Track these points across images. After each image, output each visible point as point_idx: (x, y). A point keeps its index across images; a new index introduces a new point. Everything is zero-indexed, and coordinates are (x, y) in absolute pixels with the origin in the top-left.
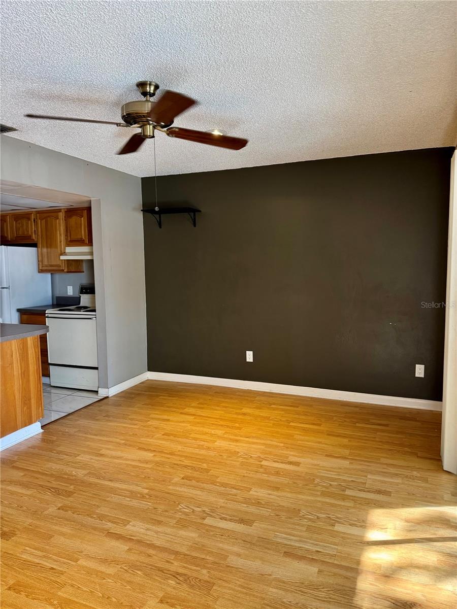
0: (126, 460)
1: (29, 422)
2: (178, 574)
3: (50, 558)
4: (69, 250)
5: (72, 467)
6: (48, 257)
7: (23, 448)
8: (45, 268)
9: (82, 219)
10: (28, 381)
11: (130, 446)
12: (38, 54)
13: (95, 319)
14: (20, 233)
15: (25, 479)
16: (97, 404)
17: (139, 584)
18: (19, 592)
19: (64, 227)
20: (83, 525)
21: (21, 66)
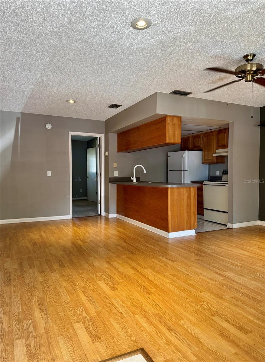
0: (233, 252)
1: (190, 228)
2: (244, 293)
3: (188, 272)
4: (217, 151)
5: (206, 248)
6: (207, 156)
7: (186, 238)
8: (205, 161)
9: (225, 134)
10: (191, 209)
11: (237, 248)
12: (197, 57)
13: (227, 185)
14: (195, 145)
15: (185, 247)
16: (226, 230)
17: (223, 290)
18: (174, 276)
19: (216, 140)
20: (204, 267)
21: (190, 64)
